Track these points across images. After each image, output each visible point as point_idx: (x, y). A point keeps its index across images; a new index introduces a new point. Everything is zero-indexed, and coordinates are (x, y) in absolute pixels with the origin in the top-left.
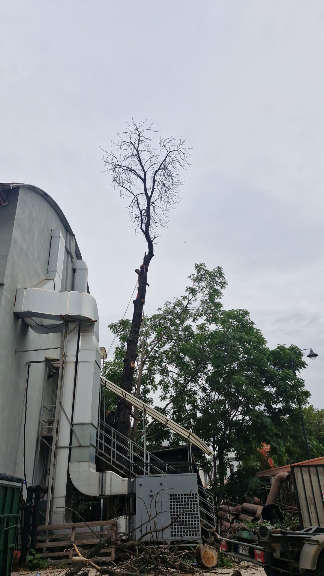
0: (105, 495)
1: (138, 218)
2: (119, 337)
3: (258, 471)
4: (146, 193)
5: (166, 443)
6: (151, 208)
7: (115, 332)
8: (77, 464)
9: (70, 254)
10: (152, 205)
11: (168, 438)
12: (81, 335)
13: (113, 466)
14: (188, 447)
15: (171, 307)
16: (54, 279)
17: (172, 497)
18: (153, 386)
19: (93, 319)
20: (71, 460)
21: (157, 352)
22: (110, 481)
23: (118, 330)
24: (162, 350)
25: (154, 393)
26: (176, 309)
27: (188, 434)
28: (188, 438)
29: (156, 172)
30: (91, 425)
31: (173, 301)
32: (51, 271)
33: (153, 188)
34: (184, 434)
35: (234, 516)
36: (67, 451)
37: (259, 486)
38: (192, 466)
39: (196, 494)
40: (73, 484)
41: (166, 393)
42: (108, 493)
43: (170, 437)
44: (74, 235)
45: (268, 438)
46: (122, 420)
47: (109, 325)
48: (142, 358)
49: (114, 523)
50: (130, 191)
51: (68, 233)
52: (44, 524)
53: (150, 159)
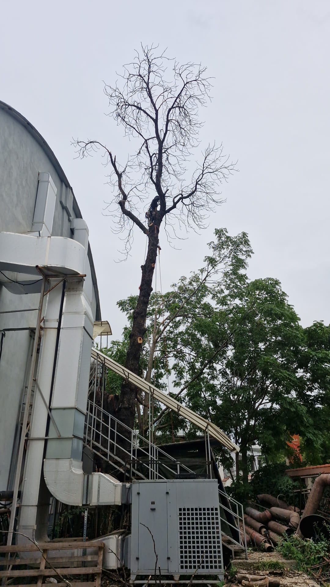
0: (90, 505)
1: (149, 169)
2: (128, 315)
3: (288, 467)
4: (158, 136)
5: (181, 433)
6: (164, 156)
7: (124, 310)
8: (54, 461)
9: (66, 210)
10: (165, 152)
11: (184, 428)
12: (66, 294)
13: (110, 462)
14: (206, 440)
15: (187, 282)
16: (39, 231)
17: (182, 512)
18: (167, 371)
19: (81, 274)
20: (47, 456)
21: (171, 332)
22: (97, 485)
23: (128, 308)
24: (176, 331)
25: (167, 378)
26: (193, 285)
27: (206, 425)
28: (206, 429)
29: (170, 110)
30: (74, 411)
31: (189, 276)
32: (37, 223)
33: (167, 130)
34: (202, 423)
35: (263, 524)
36: (42, 443)
37: (291, 487)
38: (210, 465)
39: (216, 509)
40: (48, 488)
41: (181, 379)
42: (94, 502)
43: (186, 426)
44: (71, 189)
45: (302, 429)
46: (127, 406)
47: (117, 302)
48: (154, 337)
49: (100, 545)
50: (137, 131)
51: (64, 184)
52: (6, 544)
53: (162, 94)
